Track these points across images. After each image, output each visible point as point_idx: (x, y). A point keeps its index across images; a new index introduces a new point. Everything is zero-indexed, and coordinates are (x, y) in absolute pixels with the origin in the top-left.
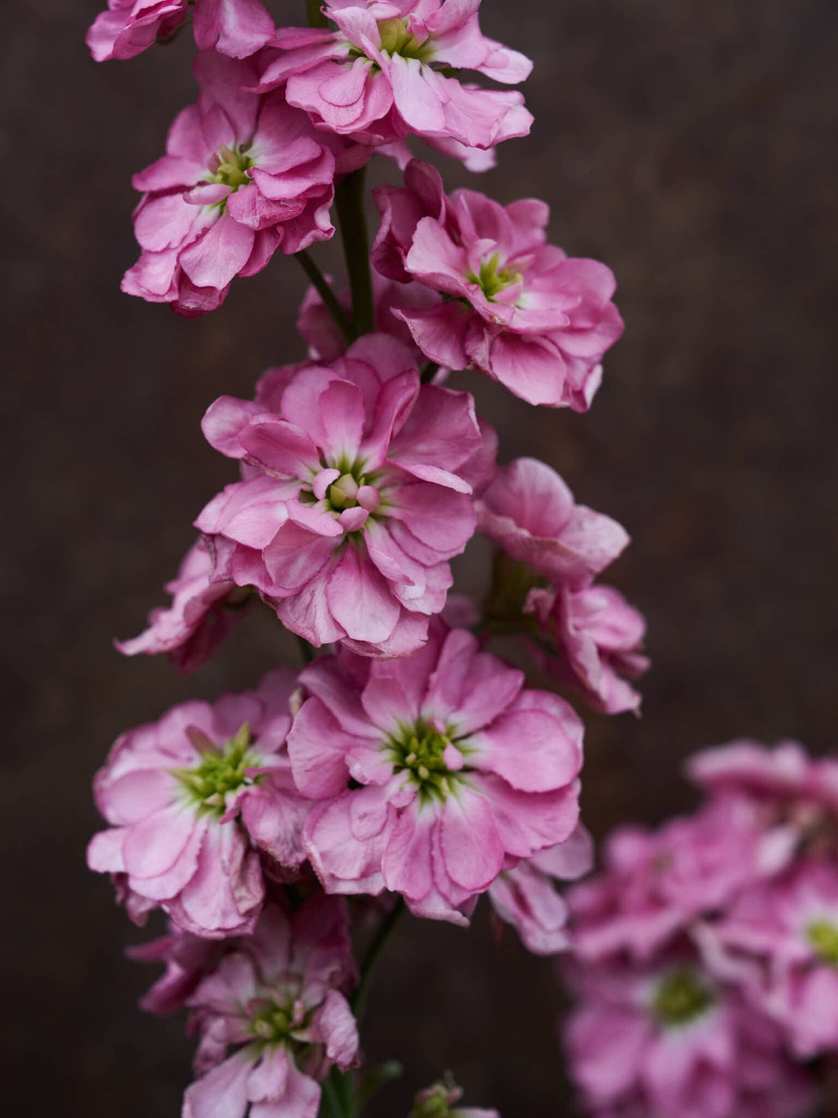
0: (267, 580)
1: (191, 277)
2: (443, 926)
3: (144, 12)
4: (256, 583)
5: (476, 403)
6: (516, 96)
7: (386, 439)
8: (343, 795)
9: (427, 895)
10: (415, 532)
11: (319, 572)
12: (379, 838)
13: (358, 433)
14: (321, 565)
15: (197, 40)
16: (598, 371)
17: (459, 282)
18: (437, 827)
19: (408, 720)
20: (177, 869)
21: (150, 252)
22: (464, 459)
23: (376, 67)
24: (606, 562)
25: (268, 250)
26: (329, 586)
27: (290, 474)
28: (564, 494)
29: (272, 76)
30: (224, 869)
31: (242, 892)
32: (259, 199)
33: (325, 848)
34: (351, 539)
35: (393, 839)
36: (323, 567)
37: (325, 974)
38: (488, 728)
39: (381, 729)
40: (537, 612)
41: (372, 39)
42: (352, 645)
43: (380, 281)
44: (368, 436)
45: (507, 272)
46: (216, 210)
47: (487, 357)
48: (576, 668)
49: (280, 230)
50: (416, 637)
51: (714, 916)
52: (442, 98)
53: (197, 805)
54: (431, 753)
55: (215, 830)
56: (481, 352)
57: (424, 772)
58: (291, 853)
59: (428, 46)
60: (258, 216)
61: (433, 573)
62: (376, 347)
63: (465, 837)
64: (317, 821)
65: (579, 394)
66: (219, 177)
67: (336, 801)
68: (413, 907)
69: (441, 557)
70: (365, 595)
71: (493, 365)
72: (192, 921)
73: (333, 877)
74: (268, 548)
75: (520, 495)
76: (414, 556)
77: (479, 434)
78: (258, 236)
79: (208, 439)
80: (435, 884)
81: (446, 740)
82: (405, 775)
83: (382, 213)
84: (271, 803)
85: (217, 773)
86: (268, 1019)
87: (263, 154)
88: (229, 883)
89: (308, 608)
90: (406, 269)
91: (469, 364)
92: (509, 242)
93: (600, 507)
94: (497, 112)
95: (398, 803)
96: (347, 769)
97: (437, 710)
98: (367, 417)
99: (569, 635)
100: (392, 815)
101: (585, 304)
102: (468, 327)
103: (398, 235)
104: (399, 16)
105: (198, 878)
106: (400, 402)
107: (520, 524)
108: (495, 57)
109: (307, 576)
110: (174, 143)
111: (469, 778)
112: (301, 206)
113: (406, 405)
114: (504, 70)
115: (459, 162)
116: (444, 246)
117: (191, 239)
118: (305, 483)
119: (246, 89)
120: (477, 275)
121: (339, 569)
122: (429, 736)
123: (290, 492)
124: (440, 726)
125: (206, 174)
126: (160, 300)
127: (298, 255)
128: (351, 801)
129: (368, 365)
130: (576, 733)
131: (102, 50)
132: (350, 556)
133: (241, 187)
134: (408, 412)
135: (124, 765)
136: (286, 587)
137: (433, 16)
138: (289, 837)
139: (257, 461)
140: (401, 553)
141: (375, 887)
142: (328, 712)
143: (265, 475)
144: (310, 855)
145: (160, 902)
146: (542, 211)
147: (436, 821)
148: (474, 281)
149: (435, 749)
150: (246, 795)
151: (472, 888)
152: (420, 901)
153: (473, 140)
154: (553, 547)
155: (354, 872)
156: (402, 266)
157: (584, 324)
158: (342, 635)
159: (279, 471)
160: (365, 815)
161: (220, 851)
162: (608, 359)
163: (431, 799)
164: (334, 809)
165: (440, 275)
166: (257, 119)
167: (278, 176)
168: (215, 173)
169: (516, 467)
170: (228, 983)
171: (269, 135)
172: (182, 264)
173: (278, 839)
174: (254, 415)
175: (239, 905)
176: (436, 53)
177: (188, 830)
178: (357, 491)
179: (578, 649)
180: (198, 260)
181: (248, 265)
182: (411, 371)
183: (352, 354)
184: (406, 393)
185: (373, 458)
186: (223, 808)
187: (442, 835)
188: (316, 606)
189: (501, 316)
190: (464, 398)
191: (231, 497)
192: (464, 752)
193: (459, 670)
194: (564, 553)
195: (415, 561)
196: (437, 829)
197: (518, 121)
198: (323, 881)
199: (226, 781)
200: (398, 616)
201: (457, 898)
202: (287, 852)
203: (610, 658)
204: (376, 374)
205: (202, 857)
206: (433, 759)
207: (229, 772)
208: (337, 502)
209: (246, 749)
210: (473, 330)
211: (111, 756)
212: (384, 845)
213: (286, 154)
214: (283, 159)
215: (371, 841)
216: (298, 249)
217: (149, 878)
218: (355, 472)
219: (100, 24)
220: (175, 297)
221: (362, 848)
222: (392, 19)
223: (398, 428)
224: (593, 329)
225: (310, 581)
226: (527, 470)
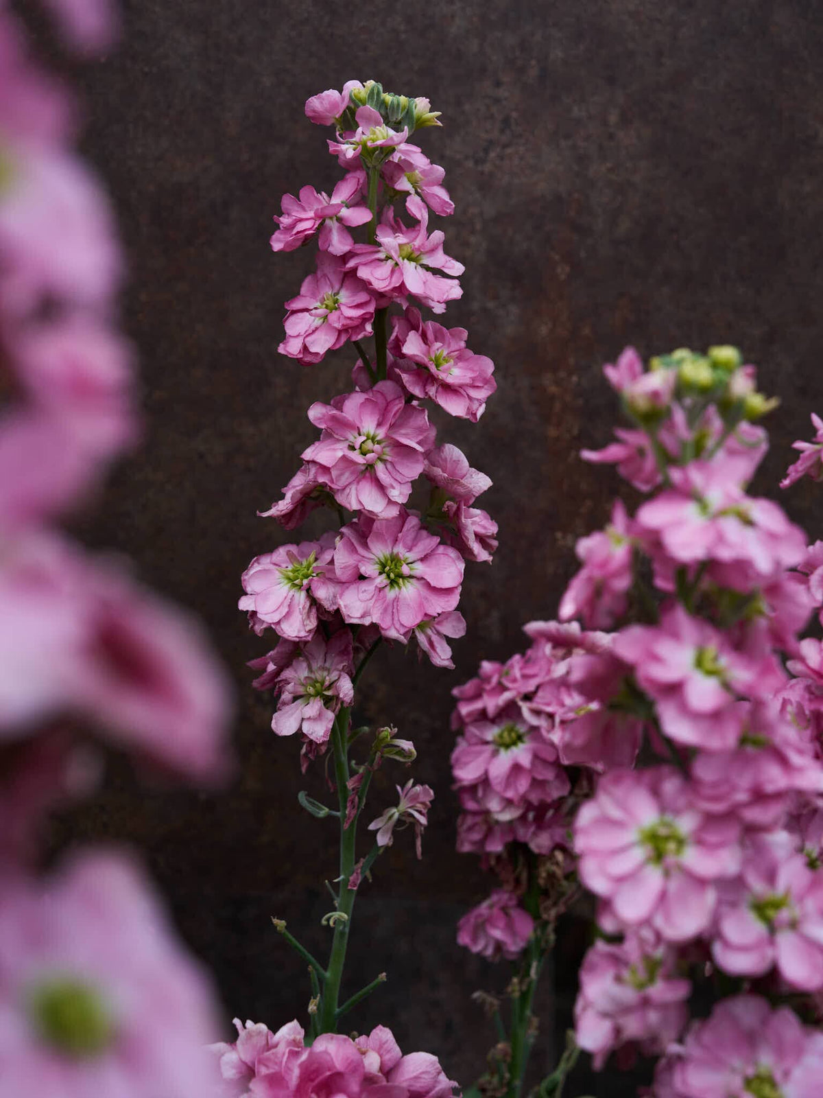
0: (332, 481)
1: (309, 348)
2: (395, 641)
3: (298, 232)
4: (327, 482)
5: (428, 413)
6: (456, 282)
7: (388, 425)
8: (356, 582)
9: (389, 628)
10: (397, 468)
11: (354, 480)
12: (370, 601)
13: (376, 423)
15: (320, 245)
16: (484, 405)
17: (426, 360)
18: (396, 599)
19: (387, 553)
20: (279, 610)
21: (291, 336)
22: (421, 437)
23: (397, 264)
24: (482, 492)
25: (344, 339)
26: (358, 486)
27: (345, 437)
28: (466, 463)
29: (351, 264)
30: (300, 612)
31: (307, 622)
32: (341, 316)
33: (345, 604)
34: (369, 468)
35: (376, 602)
36: (356, 478)
37: (340, 667)
38: (422, 560)
39: (375, 555)
40: (448, 511)
41: (396, 252)
42: (366, 512)
43: (390, 357)
44: (379, 425)
45: (446, 358)
46: (322, 320)
47: (435, 394)
48: (464, 539)
49: (350, 330)
50: (394, 512)
51: (528, 697)
52: (424, 280)
53: (290, 584)
54: (396, 567)
55: (297, 595)
56: (432, 391)
57: (392, 576)
58: (331, 605)
59: (420, 257)
60: (341, 324)
61: (403, 486)
62: (386, 386)
63: (408, 605)
64: (344, 592)
65: (474, 415)
66: (324, 306)
67: (353, 584)
68: (383, 632)
69: (408, 480)
70: (374, 490)
71: (437, 397)
72: (284, 633)
73: (348, 615)
74: (333, 467)
75: (446, 459)
76: (395, 477)
77: (429, 427)
78: (340, 332)
79: (310, 419)
80: (393, 624)
81: (402, 562)
82: (384, 576)
83: (394, 328)
84: (324, 584)
85: (299, 571)
86: (314, 687)
87: (344, 297)
88: (302, 618)
89: (348, 495)
90: (402, 352)
91: (427, 395)
92: (449, 346)
93: (480, 469)
94: (448, 288)
95: (379, 586)
96: (359, 570)
97: (400, 550)
98: (380, 416)
100: (378, 590)
101: (480, 375)
102: (427, 381)
103: (400, 337)
104: (408, 243)
105: (288, 614)
106: (396, 409)
107: (444, 472)
108: (449, 264)
109: (350, 480)
110: (304, 290)
111: (411, 580)
112: (360, 321)
113: (397, 411)
114: (452, 270)
115: (430, 309)
116: (420, 344)
117: (310, 331)
118: (351, 442)
119: (339, 269)
120: (434, 359)
121: (363, 480)
122: (396, 560)
123: (345, 445)
124: (401, 556)
125: (318, 304)
126: (295, 357)
127: (355, 342)
128: (359, 585)
129: (382, 394)
130: (462, 566)
131: (277, 246)
132: (367, 475)
133: (334, 311)
134: (398, 415)
135: (255, 568)
136: (340, 485)
137: (423, 244)
138: (331, 598)
139: (331, 430)
140: (390, 475)
141: (367, 622)
142: (353, 544)
143: (334, 437)
144: (340, 605)
145: (270, 624)
146: (465, 334)
147: (396, 597)
148: (431, 360)
149: (398, 566)
150: (312, 579)
151: (409, 625)
152: (386, 630)
153: (436, 299)
154: (458, 482)
155: (359, 615)
156: (401, 350)
157: (479, 384)
158: (362, 508)
159: (340, 436)
160: (365, 591)
161: (299, 604)
162: (489, 401)
163: (394, 587)
164: (353, 587)
165: (418, 356)
166: (343, 282)
167: (351, 307)
168: (322, 304)
169: (444, 448)
170: (295, 671)
171: (347, 289)
172: (305, 342)
173: (326, 599)
174: (330, 411)
175: (306, 627)
176: (423, 260)
177: (285, 595)
178: (373, 447)
179: (465, 529)
180: (312, 341)
181: (335, 344)
182: (401, 397)
183: (375, 389)
184: (399, 405)
185: (381, 433)
186: (301, 586)
187: (398, 603)
188: (351, 494)
189: (442, 376)
190: (423, 411)
191: (317, 446)
192: (411, 569)
193: (411, 535)
194: (462, 485)
195: (396, 480)
196: (396, 601)
197: (456, 292)
198: (344, 617)
199: (303, 575)
200: (387, 502)
201: (402, 631)
202: (329, 604)
203: (481, 539)
204: (385, 398)
205: (290, 606)
207: (305, 571)
208: (364, 451)
209: (313, 563)
210: (430, 381)
211: (250, 565)
212: (371, 605)
213: (354, 298)
214: (353, 300)
215: (367, 602)
216: (357, 339)
217: (267, 614)
218: (373, 439)
219: (277, 235)
220: (301, 356)
221: (363, 605)
222: (405, 244)
223: (393, 421)
224: (483, 387)
225: (350, 484)
226: (449, 449)
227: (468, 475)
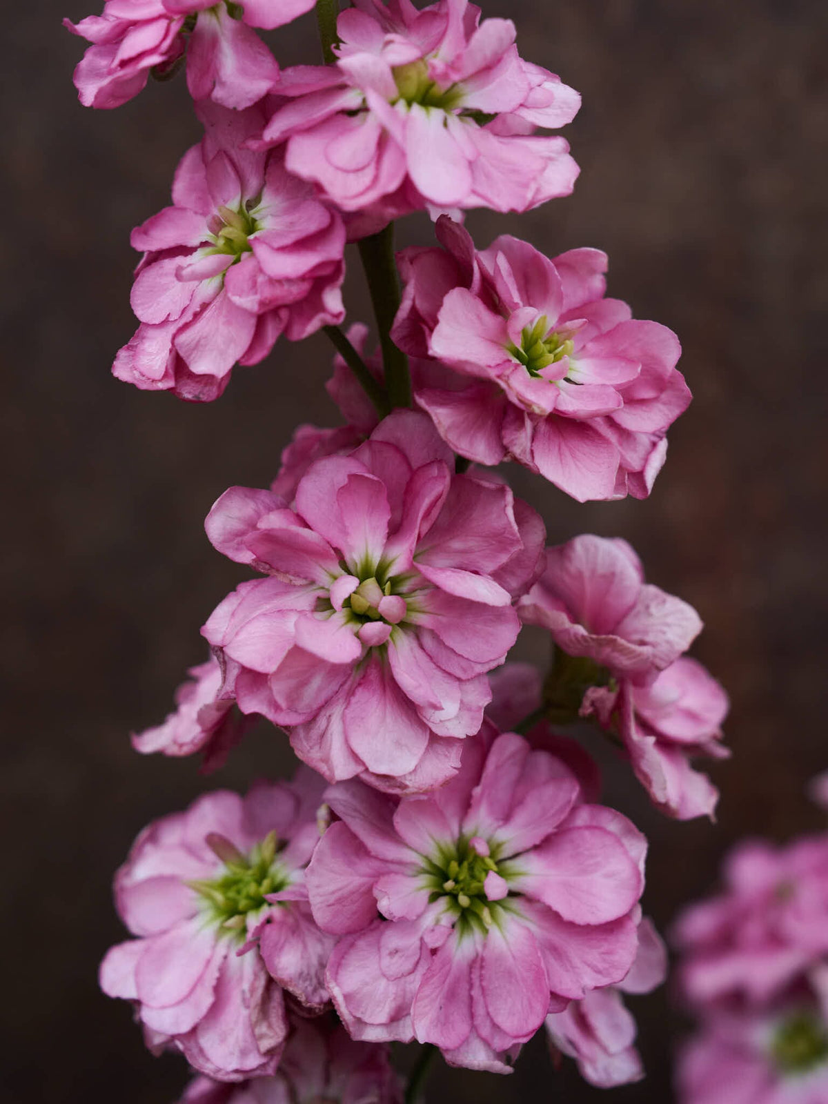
0: (277, 708)
1: (187, 362)
2: (483, 1076)
3: (124, 64)
4: (263, 711)
5: (515, 499)
6: (559, 143)
7: (412, 540)
8: (373, 926)
9: (465, 1041)
10: (449, 642)
11: (337, 692)
12: (411, 977)
13: (384, 530)
14: (340, 683)
16: (663, 445)
18: (477, 963)
19: (447, 840)
20: (193, 999)
21: (147, 325)
22: (504, 559)
25: (271, 335)
26: (347, 711)
27: (306, 578)
28: (631, 572)
30: (244, 1000)
31: (263, 1029)
33: (349, 989)
34: (376, 653)
35: (425, 980)
36: (342, 685)
38: (537, 848)
39: (416, 851)
40: (596, 713)
41: (382, 90)
42: (372, 779)
44: (395, 531)
45: (556, 337)
46: (216, 284)
47: (529, 444)
48: (640, 777)
49: (285, 314)
50: (446, 765)
52: (469, 154)
53: (217, 924)
54: (473, 877)
56: (520, 442)
57: (464, 900)
58: (315, 990)
59: (456, 89)
60: (258, 297)
61: (469, 687)
62: (405, 429)
63: (510, 974)
64: (343, 957)
65: (639, 476)
66: (221, 242)
67: (364, 934)
68: (448, 1057)
69: (479, 669)
70: (389, 720)
71: (536, 455)
72: (208, 1060)
73: (359, 1021)
74: (276, 673)
75: (580, 575)
76: (448, 670)
77: (518, 535)
78: (261, 321)
79: (211, 541)
80: (474, 1028)
81: (490, 862)
82: (443, 903)
83: (404, 284)
84: (293, 932)
85: (241, 886)
87: (270, 215)
88: (250, 1016)
89: (323, 736)
90: (430, 352)
91: (505, 455)
92: (559, 299)
93: (671, 587)
94: (537, 165)
95: (432, 942)
96: (376, 901)
97: (480, 826)
98: (392, 510)
99: (631, 739)
100: (426, 953)
101: (645, 372)
102: (505, 414)
103: (422, 306)
104: (418, 59)
105: (215, 1010)
106: (426, 502)
107: (575, 619)
108: (537, 97)
109: (323, 698)
110: (180, 190)
111: (515, 904)
112: (306, 286)
113: (434, 503)
114: (547, 110)
116: (479, 317)
117: (188, 317)
118: (323, 588)
121: (360, 689)
122: (471, 858)
123: (303, 600)
124: (482, 848)
125: (206, 235)
126: (155, 387)
128: (382, 933)
129: (398, 449)
130: (638, 849)
131: (89, 92)
132: (374, 674)
133: (243, 257)
134: (437, 510)
135: (147, 865)
136: (300, 711)
137: (459, 57)
138: (313, 972)
139: (267, 566)
140: (433, 666)
141: (405, 1034)
142: (354, 837)
143: (276, 580)
144: (333, 996)
145: (173, 1037)
146: (602, 259)
147: (477, 955)
149: (477, 873)
150: (268, 919)
151: (515, 1033)
152: (457, 1048)
153: (506, 204)
154: (612, 643)
155: (383, 1017)
156: (426, 348)
157: (647, 394)
158: (360, 769)
159: (293, 575)
160: (397, 951)
161: (241, 979)
162: (674, 433)
163: (472, 929)
164: (361, 943)
166: (266, 166)
167: (282, 249)
168: (216, 234)
169: (573, 548)
171: (277, 191)
172: (178, 348)
173: (301, 974)
174: (266, 508)
175: (259, 1043)
176: (465, 98)
177: (207, 953)
178: (381, 599)
179: (642, 757)
180: (195, 342)
181: (251, 349)
182: (442, 462)
183: (377, 436)
184: (436, 488)
185: (400, 557)
186: (244, 930)
187: (483, 972)
188: (331, 735)
189: (542, 403)
190: (501, 491)
191: (243, 599)
192: (508, 876)
194: (625, 650)
195: (450, 674)
196: (478, 965)
197: (561, 175)
198: (348, 1027)
199: (249, 898)
200: (427, 741)
201: (498, 1044)
202: (310, 989)
204: (405, 458)
205: (219, 989)
206: (475, 884)
207: (252, 888)
208: (359, 612)
209: (272, 861)
210: (511, 417)
211: (133, 852)
212: (417, 985)
213: (294, 217)
214: (291, 223)
215: (403, 980)
216: (304, 335)
217: (163, 1007)
218: (380, 575)
219: (89, 61)
220: (170, 384)
221: (392, 989)
222: (412, 64)
223: (426, 528)
224: (656, 399)
225: (327, 703)
226: (587, 550)
227: (640, 607)
